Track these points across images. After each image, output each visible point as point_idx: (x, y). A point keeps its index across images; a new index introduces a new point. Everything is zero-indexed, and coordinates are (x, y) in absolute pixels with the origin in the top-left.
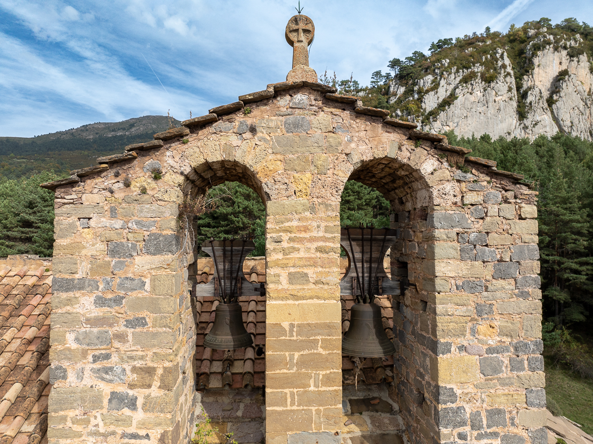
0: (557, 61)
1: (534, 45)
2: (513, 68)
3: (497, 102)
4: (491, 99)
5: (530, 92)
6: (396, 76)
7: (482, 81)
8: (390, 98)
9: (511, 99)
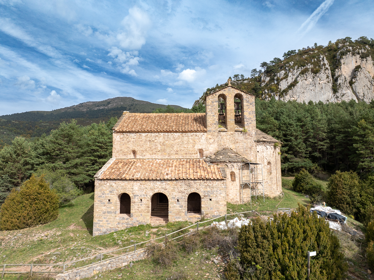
0: (354, 61)
1: (341, 52)
2: (330, 66)
3: (321, 84)
4: (317, 82)
5: (339, 78)
6: (265, 72)
7: (312, 73)
8: (261, 83)
9: (328, 82)
